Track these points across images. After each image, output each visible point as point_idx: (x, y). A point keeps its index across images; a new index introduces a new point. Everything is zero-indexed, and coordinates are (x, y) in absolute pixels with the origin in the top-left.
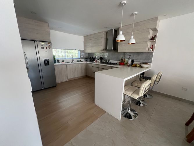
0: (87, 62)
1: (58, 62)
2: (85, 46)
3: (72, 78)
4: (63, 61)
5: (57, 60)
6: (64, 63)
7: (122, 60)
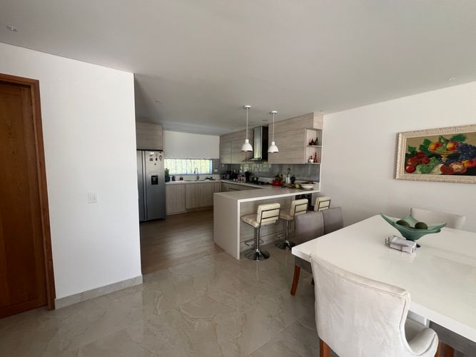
0: (223, 181)
1: (174, 180)
2: (221, 153)
3: (194, 209)
4: (181, 179)
5: (171, 177)
6: (183, 181)
7: (278, 176)
